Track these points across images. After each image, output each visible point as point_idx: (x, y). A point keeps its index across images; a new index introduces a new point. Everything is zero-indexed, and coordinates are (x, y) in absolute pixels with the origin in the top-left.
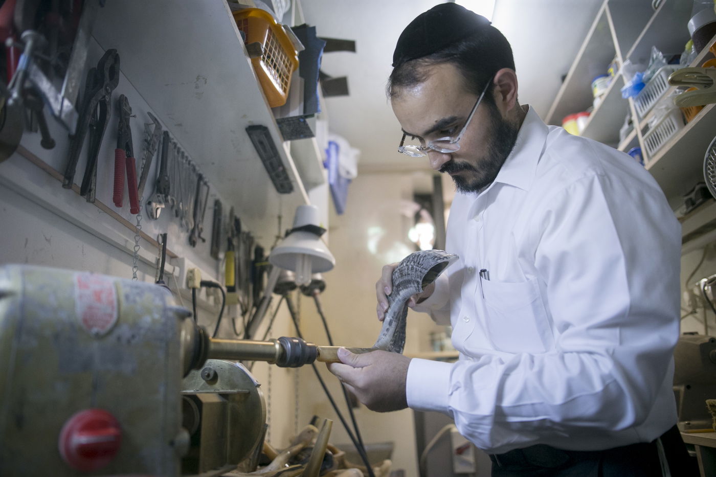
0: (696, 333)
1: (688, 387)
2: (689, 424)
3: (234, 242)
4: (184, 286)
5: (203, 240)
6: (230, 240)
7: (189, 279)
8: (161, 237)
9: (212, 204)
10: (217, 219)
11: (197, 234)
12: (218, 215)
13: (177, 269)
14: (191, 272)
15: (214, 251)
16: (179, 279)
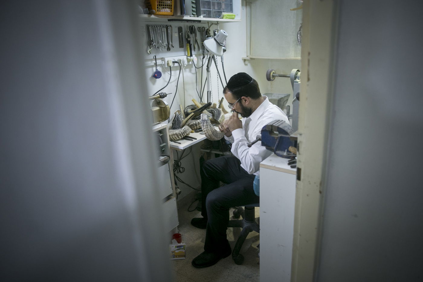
3: (189, 39)
4: (166, 66)
5: (173, 47)
6: (187, 39)
7: (168, 64)
8: (155, 57)
9: (177, 30)
10: (181, 34)
11: (170, 46)
12: (180, 32)
13: (163, 62)
14: (168, 61)
15: (181, 46)
16: (164, 65)
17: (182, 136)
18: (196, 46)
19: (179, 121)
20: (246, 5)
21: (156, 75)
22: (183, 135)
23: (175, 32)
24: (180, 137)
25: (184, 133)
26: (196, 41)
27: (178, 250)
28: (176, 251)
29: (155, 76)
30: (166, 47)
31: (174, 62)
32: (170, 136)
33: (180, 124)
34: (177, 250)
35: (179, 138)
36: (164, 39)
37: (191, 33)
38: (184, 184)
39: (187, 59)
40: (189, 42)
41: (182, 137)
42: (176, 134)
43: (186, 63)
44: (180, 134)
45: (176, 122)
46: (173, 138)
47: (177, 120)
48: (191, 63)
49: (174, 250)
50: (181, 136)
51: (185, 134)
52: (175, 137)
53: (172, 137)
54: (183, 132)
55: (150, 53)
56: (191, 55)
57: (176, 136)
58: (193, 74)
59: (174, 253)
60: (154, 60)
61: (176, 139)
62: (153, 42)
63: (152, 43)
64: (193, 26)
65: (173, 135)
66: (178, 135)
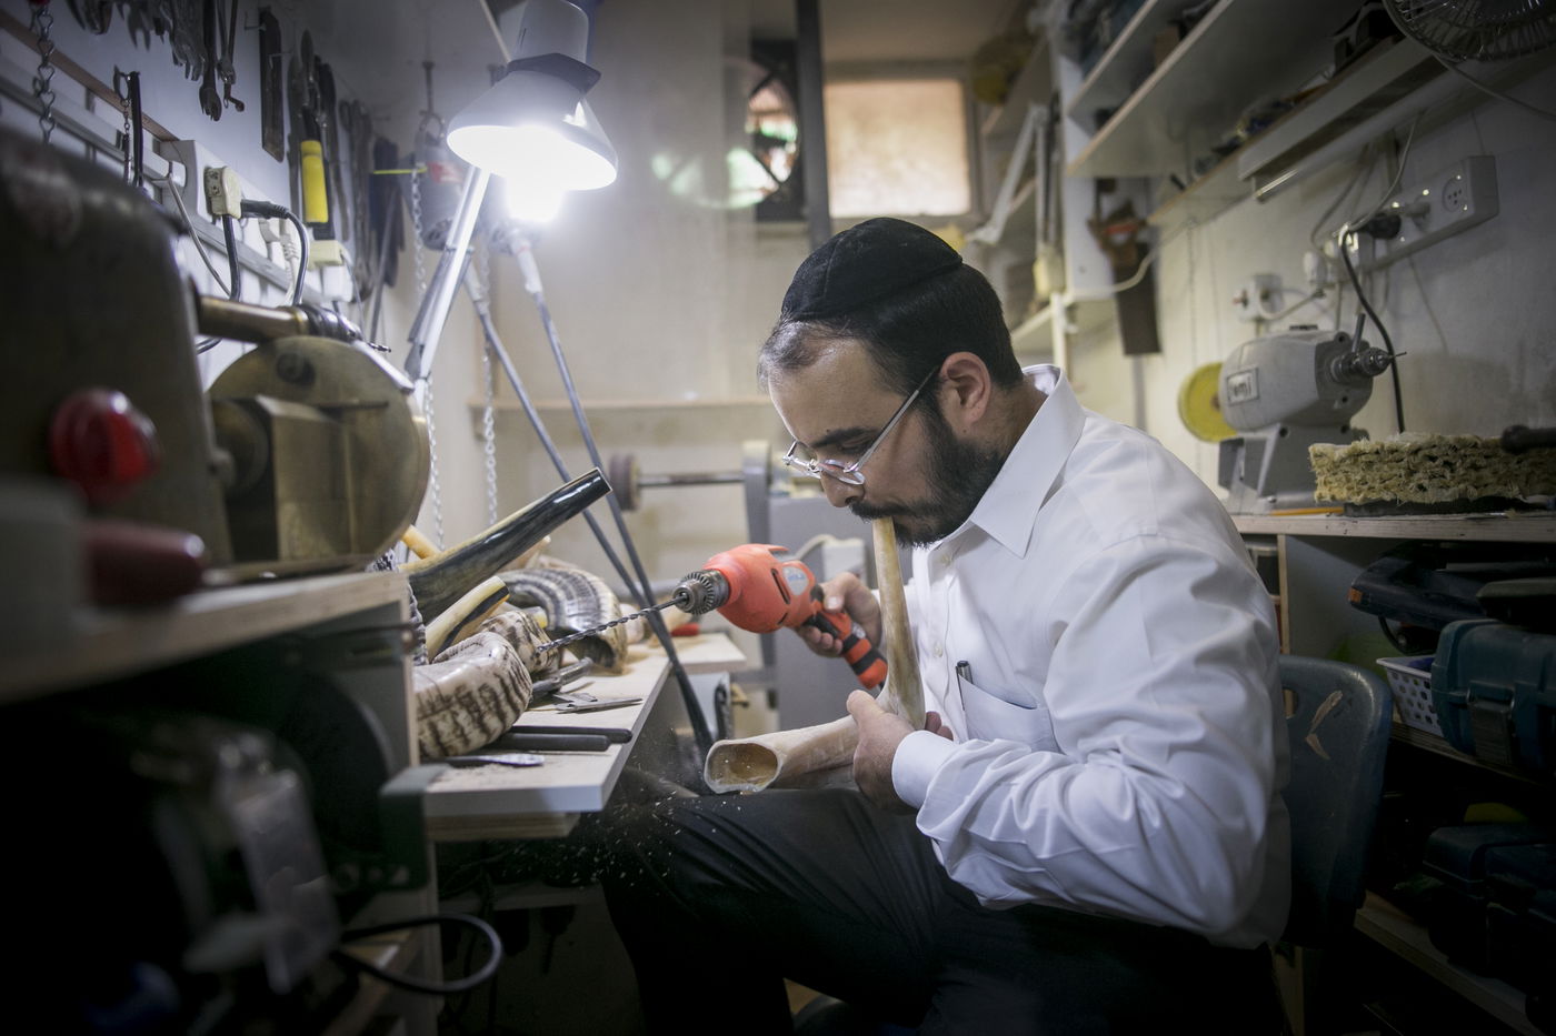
0: (1315, 327)
1: (1283, 432)
2: (1274, 501)
5: (238, 106)
6: (308, 114)
9: (255, 17)
13: (180, 167)
14: (215, 176)
15: (272, 141)
30: (198, 80)
31: (249, 209)
65: (435, 711)
66: (483, 708)
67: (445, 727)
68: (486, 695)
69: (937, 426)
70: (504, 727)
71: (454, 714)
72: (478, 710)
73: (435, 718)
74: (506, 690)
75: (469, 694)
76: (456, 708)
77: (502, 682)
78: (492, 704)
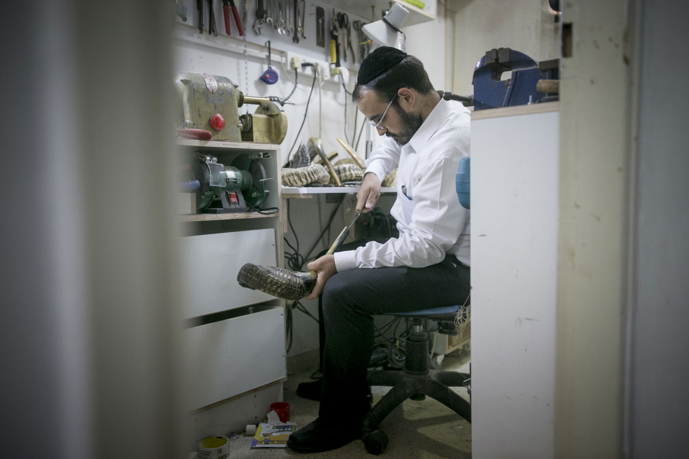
3: (335, 33)
4: (289, 68)
5: (305, 38)
6: (331, 33)
7: (292, 63)
8: (268, 43)
9: (314, 11)
10: (320, 21)
11: (299, 35)
12: (320, 18)
13: (284, 59)
14: (292, 59)
15: (321, 43)
16: (285, 64)
17: (309, 178)
18: (348, 53)
19: (306, 157)
20: (446, 17)
21: (268, 76)
22: (311, 178)
23: (311, 14)
24: (304, 180)
25: (313, 175)
26: (349, 44)
27: (279, 432)
28: (274, 434)
29: (266, 78)
30: (292, 35)
31: (305, 65)
32: (283, 177)
33: (307, 163)
34: (276, 432)
35: (301, 181)
36: (288, 16)
37: (341, 27)
38: (309, 317)
39: (331, 69)
40: (335, 38)
41: (309, 181)
42: (298, 175)
43: (327, 73)
44: (305, 175)
45: (299, 159)
46: (290, 181)
47: (302, 155)
48: (336, 78)
49: (270, 432)
50: (307, 179)
51: (316, 177)
52: (294, 180)
53: (289, 179)
54: (312, 173)
55: (260, 34)
56: (338, 64)
57: (296, 178)
58: (340, 104)
59: (268, 437)
60: (267, 50)
61: (297, 183)
62: (267, 14)
63: (265, 16)
64: (344, 14)
65: (289, 176)
66: (301, 177)
67: (291, 179)
68: (303, 174)
69: (400, 110)
70: (307, 182)
71: (294, 177)
72: (300, 177)
73: (289, 177)
74: (309, 174)
75: (298, 174)
76: (295, 176)
77: (308, 172)
78: (304, 176)
